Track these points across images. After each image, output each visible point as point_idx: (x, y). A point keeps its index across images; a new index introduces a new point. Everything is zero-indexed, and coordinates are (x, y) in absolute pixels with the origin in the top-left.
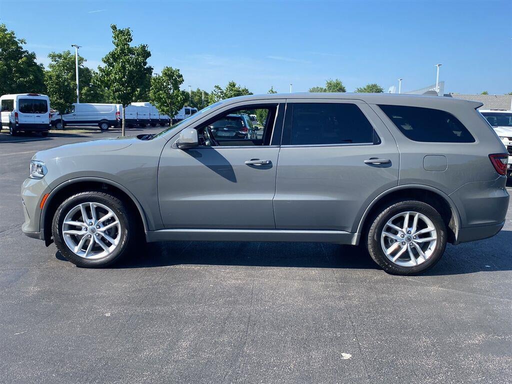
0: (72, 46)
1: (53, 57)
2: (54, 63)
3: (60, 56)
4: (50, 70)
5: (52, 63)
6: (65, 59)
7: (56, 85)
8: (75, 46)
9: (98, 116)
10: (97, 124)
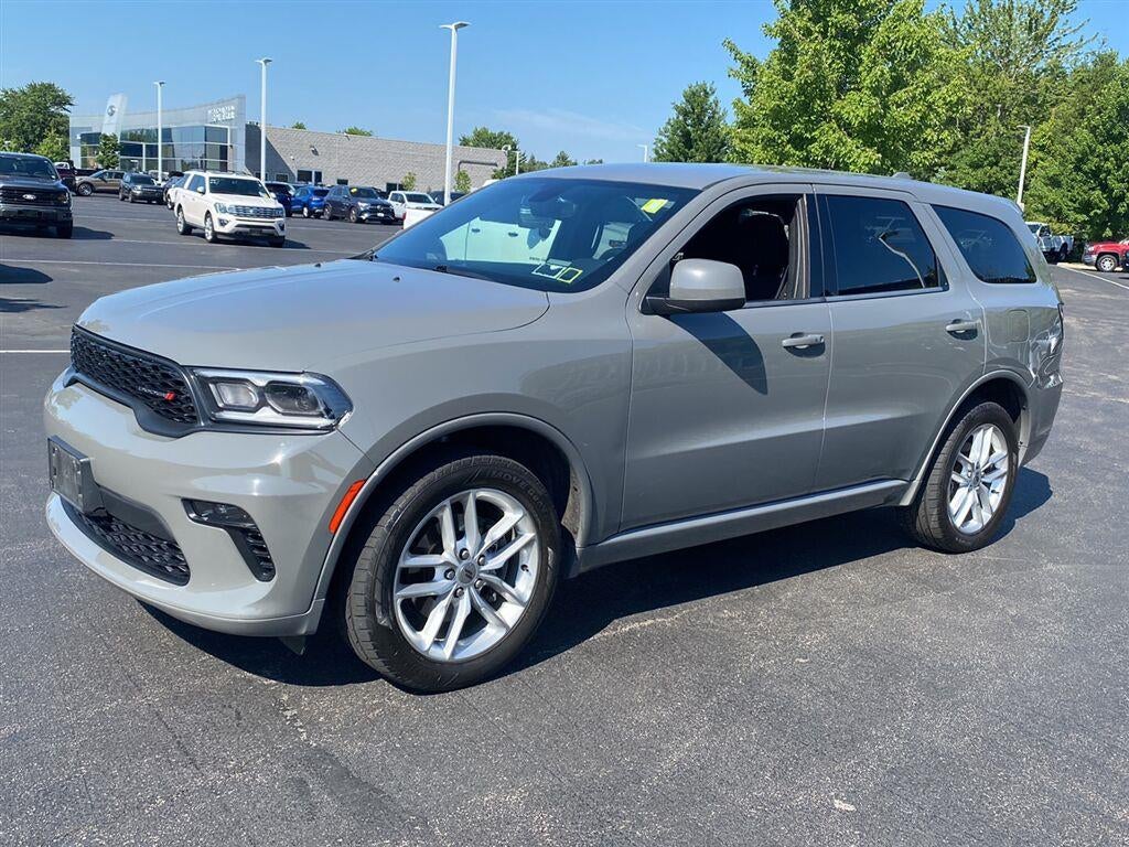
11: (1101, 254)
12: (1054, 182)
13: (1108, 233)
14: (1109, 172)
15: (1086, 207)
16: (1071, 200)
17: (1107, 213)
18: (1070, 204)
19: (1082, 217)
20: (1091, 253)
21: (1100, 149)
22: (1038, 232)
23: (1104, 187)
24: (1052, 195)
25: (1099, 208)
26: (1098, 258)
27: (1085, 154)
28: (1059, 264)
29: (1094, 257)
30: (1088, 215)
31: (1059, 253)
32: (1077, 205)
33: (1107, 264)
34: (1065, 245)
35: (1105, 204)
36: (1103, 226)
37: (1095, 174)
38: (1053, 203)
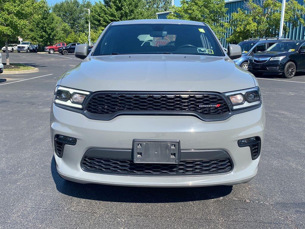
11: (50, 49)
12: (31, 30)
13: (49, 43)
14: (46, 28)
15: (42, 37)
16: (37, 35)
17: (47, 38)
18: (37, 36)
19: (41, 40)
20: (47, 49)
21: (42, 21)
22: (29, 44)
23: (45, 31)
24: (32, 34)
25: (45, 37)
26: (49, 50)
27: (38, 23)
28: (38, 53)
29: (48, 50)
30: (43, 39)
31: (35, 50)
32: (39, 36)
33: (52, 52)
34: (36, 48)
35: (47, 36)
36: (47, 42)
37: (42, 28)
38: (33, 36)
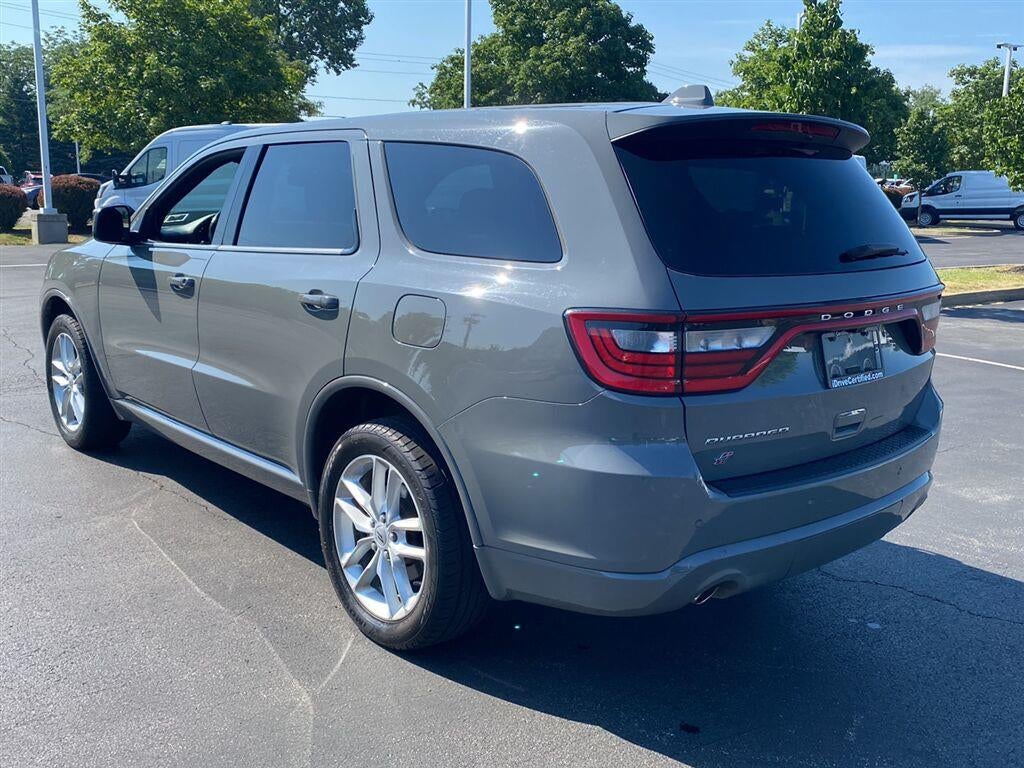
0: (999, 46)
1: (959, 75)
2: (961, 88)
3: (972, 73)
4: (950, 102)
5: (958, 87)
6: (983, 76)
7: (914, 133)
8: (1005, 45)
9: (1013, 199)
10: (1008, 216)
